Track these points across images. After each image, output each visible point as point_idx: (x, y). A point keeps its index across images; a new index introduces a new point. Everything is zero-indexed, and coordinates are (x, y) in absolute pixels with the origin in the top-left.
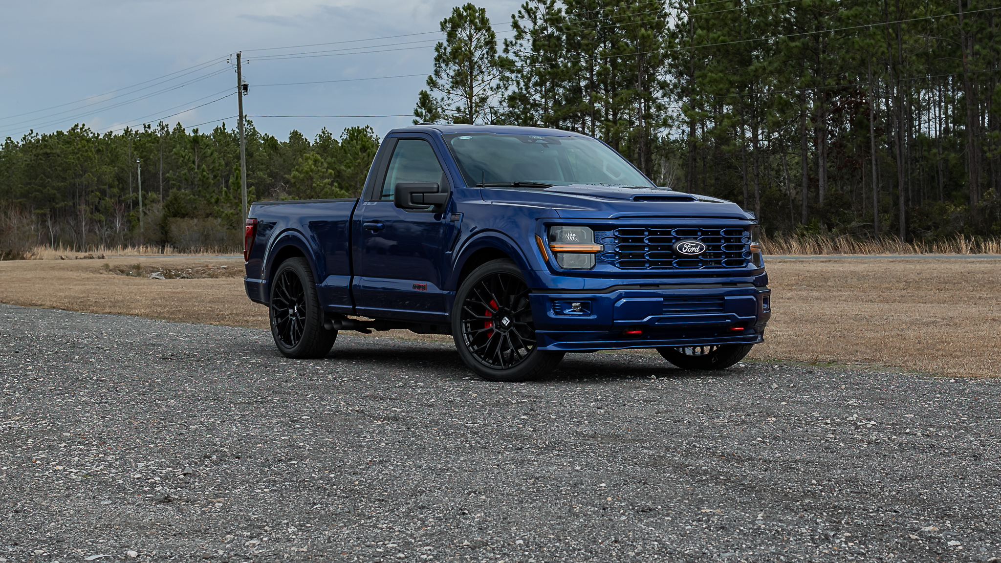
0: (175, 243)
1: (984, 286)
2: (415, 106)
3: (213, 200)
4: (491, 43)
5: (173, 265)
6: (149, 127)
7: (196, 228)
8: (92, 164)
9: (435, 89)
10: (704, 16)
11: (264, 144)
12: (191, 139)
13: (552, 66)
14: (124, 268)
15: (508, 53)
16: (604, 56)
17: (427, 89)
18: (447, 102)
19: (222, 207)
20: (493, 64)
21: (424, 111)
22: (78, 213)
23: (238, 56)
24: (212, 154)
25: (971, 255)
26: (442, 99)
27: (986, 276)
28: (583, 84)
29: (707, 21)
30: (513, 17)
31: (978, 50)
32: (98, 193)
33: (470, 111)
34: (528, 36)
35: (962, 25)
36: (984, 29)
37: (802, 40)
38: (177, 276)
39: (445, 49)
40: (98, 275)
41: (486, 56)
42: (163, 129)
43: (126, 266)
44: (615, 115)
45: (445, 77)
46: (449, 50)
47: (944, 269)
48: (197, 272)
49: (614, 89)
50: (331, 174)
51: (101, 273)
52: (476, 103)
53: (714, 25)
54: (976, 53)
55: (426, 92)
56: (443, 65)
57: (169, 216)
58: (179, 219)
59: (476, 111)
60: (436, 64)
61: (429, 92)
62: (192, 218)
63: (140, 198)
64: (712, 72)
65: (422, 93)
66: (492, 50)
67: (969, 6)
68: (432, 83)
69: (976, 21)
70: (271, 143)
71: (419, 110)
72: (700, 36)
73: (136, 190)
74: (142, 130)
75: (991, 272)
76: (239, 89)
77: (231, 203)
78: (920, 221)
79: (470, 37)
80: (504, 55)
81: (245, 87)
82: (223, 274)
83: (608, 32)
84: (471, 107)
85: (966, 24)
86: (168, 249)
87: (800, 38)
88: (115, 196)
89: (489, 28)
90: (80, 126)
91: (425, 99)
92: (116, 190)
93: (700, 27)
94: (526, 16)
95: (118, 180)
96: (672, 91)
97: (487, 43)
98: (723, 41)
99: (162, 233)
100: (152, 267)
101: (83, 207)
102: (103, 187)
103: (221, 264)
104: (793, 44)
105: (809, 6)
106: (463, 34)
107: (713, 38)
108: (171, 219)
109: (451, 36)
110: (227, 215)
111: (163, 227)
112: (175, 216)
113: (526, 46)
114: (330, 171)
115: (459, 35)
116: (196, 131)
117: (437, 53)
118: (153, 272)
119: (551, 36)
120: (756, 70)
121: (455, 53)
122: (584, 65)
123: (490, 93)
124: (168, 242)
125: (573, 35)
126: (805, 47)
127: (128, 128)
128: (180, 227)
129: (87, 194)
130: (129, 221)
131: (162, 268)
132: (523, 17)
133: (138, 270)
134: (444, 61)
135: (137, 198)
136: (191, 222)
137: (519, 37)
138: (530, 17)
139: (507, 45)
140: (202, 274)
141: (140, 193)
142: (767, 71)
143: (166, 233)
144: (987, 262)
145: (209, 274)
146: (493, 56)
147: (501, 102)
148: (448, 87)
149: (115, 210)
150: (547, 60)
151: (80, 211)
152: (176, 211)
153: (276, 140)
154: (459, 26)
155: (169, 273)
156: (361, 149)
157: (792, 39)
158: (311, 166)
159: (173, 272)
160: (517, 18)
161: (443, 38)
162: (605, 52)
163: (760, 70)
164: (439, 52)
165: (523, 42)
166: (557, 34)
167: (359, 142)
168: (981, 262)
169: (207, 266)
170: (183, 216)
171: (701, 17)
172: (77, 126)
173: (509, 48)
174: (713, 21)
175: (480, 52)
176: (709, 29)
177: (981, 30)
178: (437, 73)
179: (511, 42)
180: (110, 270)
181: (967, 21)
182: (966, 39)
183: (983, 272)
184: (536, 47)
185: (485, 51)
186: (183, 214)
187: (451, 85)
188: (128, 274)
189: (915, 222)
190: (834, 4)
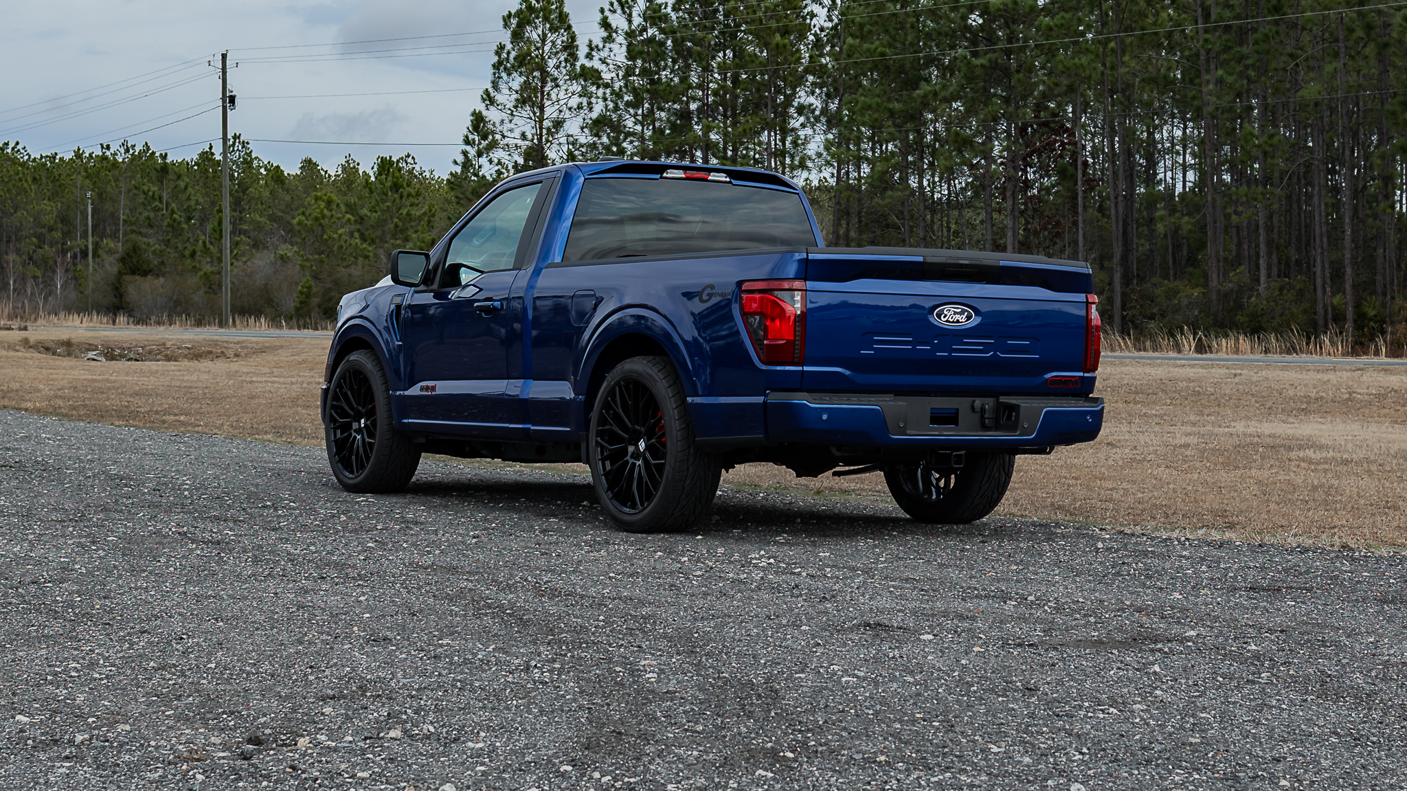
0: (132, 310)
1: (1186, 399)
2: (465, 132)
3: (187, 253)
4: (570, 47)
5: (117, 341)
6: (108, 147)
7: (161, 291)
8: (27, 198)
9: (491, 108)
10: (858, 19)
11: (267, 175)
12: (158, 167)
13: (652, 82)
14: (51, 345)
15: (591, 59)
16: (723, 68)
17: (481, 107)
18: (507, 126)
19: (200, 262)
20: (573, 77)
21: (477, 139)
22: (5, 265)
23: (224, 56)
24: (186, 188)
25: (1196, 355)
26: (502, 121)
27: (1191, 385)
28: (693, 106)
29: (862, 26)
30: (602, 11)
31: (1221, 76)
32: (34, 239)
33: (540, 140)
34: (620, 39)
35: (1201, 43)
36: (1230, 48)
37: (988, 56)
38: (121, 356)
39: (509, 53)
40: (11, 353)
41: (563, 64)
42: (127, 151)
43: (53, 341)
44: (735, 150)
45: (506, 91)
46: (513, 54)
47: (1140, 374)
48: (150, 352)
49: (734, 115)
50: (349, 220)
51: (17, 351)
52: (548, 129)
53: (870, 32)
54: (1220, 81)
55: (480, 112)
56: (504, 75)
57: (125, 274)
58: (138, 277)
59: (547, 141)
60: (494, 74)
61: (485, 113)
62: (158, 276)
63: (90, 247)
64: (865, 96)
65: (474, 114)
66: (573, 57)
67: (1213, 17)
68: (489, 99)
69: (1220, 37)
70: (276, 174)
71: (471, 137)
72: (851, 46)
73: (85, 235)
74: (98, 152)
75: (1199, 380)
76: (224, 102)
77: (211, 257)
78: (1141, 306)
79: (544, 39)
80: (588, 64)
81: (232, 100)
82: (185, 356)
83: (729, 37)
84: (541, 135)
85: (1206, 41)
86: (122, 319)
87: (986, 53)
88: (57, 243)
89: (569, 27)
90: (11, 145)
91: (478, 121)
92: (57, 235)
93: (852, 35)
94: (619, 11)
95: (62, 221)
96: (817, 119)
97: (565, 48)
98: (883, 54)
99: (116, 296)
100: (90, 345)
101: (12, 257)
102: (40, 230)
103: (183, 341)
104: (976, 62)
105: (999, 10)
106: (534, 34)
107: (868, 50)
108: (128, 278)
109: (517, 36)
110: (205, 274)
111: (117, 289)
112: (133, 273)
113: (619, 52)
114: (348, 216)
115: (527, 35)
116: (164, 157)
117: (496, 59)
118: (89, 350)
119: (651, 40)
120: (925, 96)
121: (523, 61)
122: (696, 81)
123: (567, 114)
124: (123, 308)
125: (680, 40)
126: (994, 66)
127: (79, 149)
128: (141, 289)
129: (18, 240)
130: (75, 278)
131: (102, 345)
132: (614, 12)
133: (69, 348)
134: (505, 68)
135: (87, 247)
136: (156, 282)
137: (609, 39)
138: (624, 13)
139: (592, 49)
140: (156, 355)
141: (90, 239)
142: (940, 97)
143: (121, 296)
144: (1202, 366)
145: (166, 356)
146: (573, 65)
147: (582, 128)
148: (510, 105)
149: (56, 262)
150: (645, 72)
151: (8, 263)
152: (134, 264)
153: (282, 171)
154: (529, 23)
155: (110, 354)
156: (391, 188)
157: (975, 54)
158: (322, 211)
159: (117, 352)
160: (607, 13)
161: (506, 37)
162: (724, 63)
163: (930, 96)
164: (500, 57)
165: (614, 46)
166: (660, 37)
167: (390, 178)
168: (1193, 366)
169: (164, 344)
170: (145, 273)
171: (853, 21)
172: (7, 144)
173: (594, 53)
174: (868, 27)
175: (555, 61)
176: (863, 38)
177: (1227, 49)
178: (495, 86)
179: (597, 46)
180: (31, 347)
181: (1208, 36)
182: (1208, 61)
183: (1189, 380)
184: (631, 55)
185: (562, 58)
186: (145, 271)
187: (513, 103)
188: (54, 353)
189: (1135, 307)
190: (1033, 8)
